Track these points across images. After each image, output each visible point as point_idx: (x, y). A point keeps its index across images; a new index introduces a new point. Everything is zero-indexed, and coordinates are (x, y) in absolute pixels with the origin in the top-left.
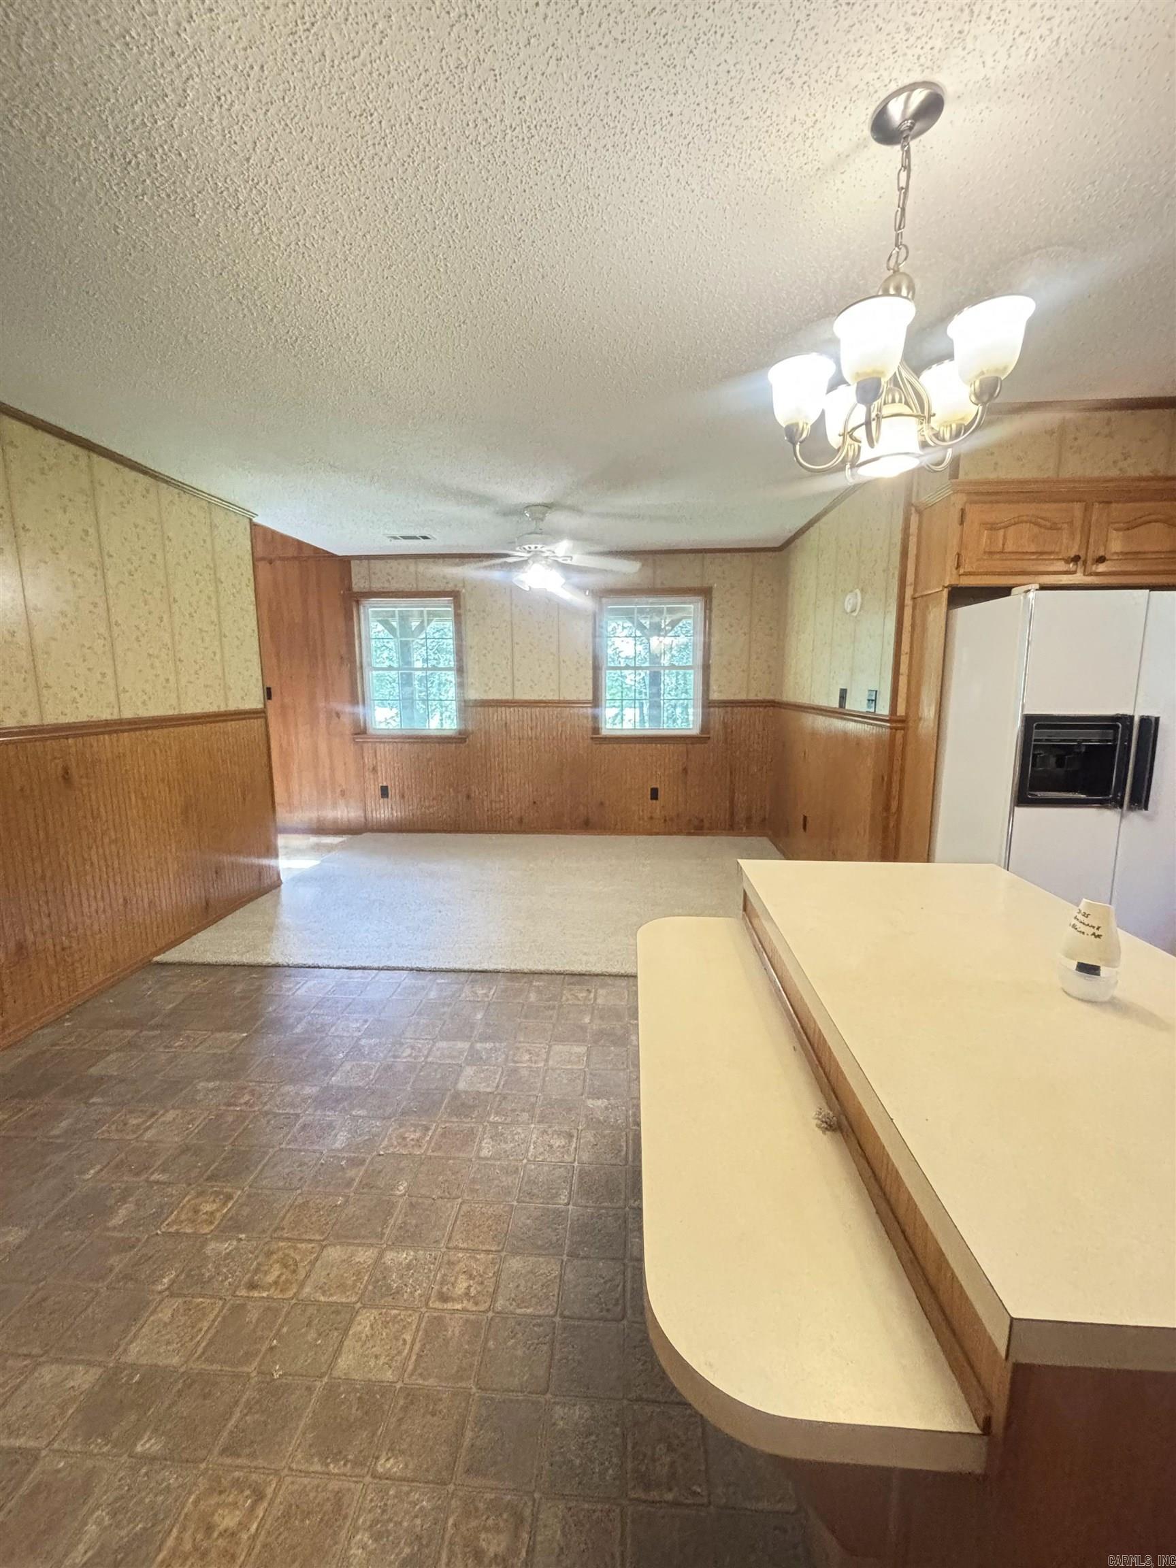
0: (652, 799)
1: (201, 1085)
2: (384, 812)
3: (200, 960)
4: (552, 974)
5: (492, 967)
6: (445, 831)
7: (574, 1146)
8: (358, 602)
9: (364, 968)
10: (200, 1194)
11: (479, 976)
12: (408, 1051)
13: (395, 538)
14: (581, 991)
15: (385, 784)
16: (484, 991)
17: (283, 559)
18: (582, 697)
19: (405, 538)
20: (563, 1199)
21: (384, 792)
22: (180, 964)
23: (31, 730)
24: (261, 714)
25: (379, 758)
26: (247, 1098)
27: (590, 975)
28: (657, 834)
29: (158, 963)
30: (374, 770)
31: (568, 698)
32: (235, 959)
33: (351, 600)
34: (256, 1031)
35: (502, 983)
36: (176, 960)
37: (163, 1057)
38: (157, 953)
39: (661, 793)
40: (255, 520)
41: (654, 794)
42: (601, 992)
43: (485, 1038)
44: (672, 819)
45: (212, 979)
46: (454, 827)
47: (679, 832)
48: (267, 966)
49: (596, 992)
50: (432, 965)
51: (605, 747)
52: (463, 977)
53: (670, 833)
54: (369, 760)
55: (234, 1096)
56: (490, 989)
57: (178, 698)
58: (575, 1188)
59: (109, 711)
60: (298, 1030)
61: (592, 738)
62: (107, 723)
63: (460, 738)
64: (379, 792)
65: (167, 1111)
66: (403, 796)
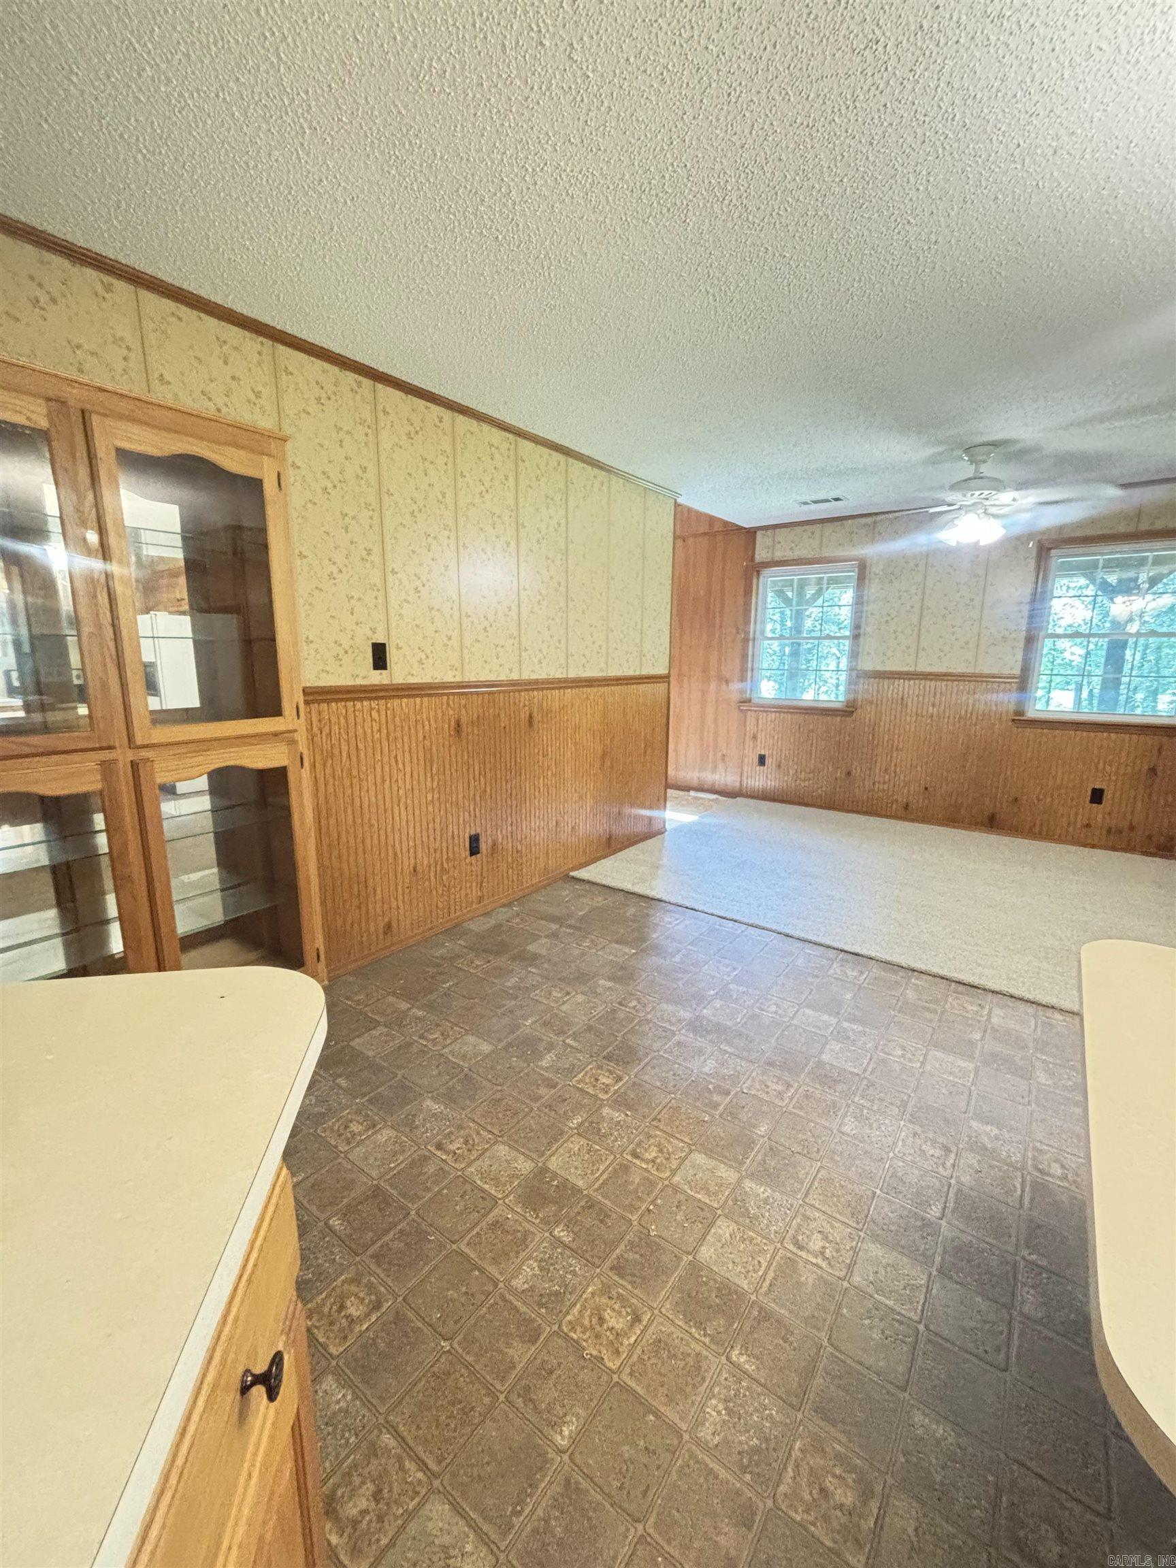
0: (1092, 801)
1: (601, 982)
2: (760, 780)
3: (604, 882)
4: (935, 976)
5: (864, 952)
6: (821, 807)
7: (952, 1161)
8: (758, 572)
9: (735, 921)
10: (600, 1067)
11: (850, 957)
12: (773, 1008)
13: (805, 503)
14: (972, 1004)
15: (763, 753)
16: (855, 974)
17: (695, 536)
18: (1006, 672)
19: (815, 502)
20: (935, 1211)
21: (762, 760)
22: (589, 882)
23: (513, 683)
24: (664, 678)
25: (760, 727)
26: (634, 1003)
27: (985, 990)
28: (1093, 846)
29: (573, 878)
30: (755, 738)
31: (986, 671)
32: (628, 886)
33: (754, 569)
34: (643, 951)
35: (876, 971)
36: (586, 878)
37: (576, 952)
38: (574, 869)
39: (1107, 796)
40: (680, 500)
41: (1097, 796)
42: (997, 1011)
43: (853, 1020)
44: (1120, 831)
45: (610, 899)
46: (830, 803)
47: (1129, 848)
48: (652, 899)
49: (990, 1011)
50: (802, 935)
51: (1029, 732)
52: (832, 954)
53: (1114, 849)
54: (750, 727)
55: (624, 999)
56: (861, 973)
57: (607, 662)
58: (951, 1205)
59: (560, 671)
60: (677, 958)
61: (1013, 720)
62: (559, 681)
63: (848, 710)
64: (756, 760)
65: (577, 994)
66: (779, 766)
